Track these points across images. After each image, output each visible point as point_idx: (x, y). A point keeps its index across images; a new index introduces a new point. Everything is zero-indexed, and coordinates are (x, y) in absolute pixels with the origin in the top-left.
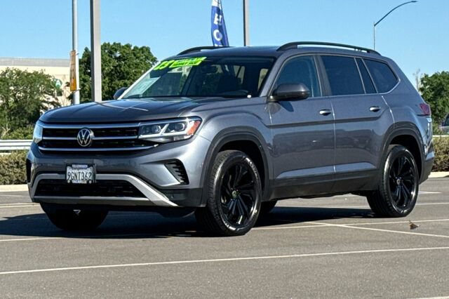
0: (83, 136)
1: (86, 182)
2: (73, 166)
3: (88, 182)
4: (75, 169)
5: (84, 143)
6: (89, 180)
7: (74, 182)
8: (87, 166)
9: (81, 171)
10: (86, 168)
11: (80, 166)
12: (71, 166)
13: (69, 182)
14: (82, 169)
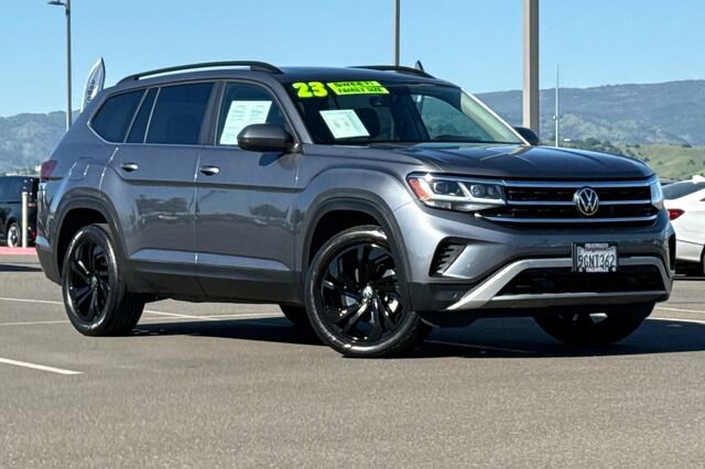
0: (590, 199)
1: (607, 270)
2: (587, 245)
3: (610, 268)
4: (589, 250)
5: (589, 211)
6: (612, 267)
7: (589, 270)
8: (607, 245)
9: (600, 253)
10: (605, 249)
11: (597, 245)
12: (583, 246)
13: (581, 270)
14: (600, 249)
